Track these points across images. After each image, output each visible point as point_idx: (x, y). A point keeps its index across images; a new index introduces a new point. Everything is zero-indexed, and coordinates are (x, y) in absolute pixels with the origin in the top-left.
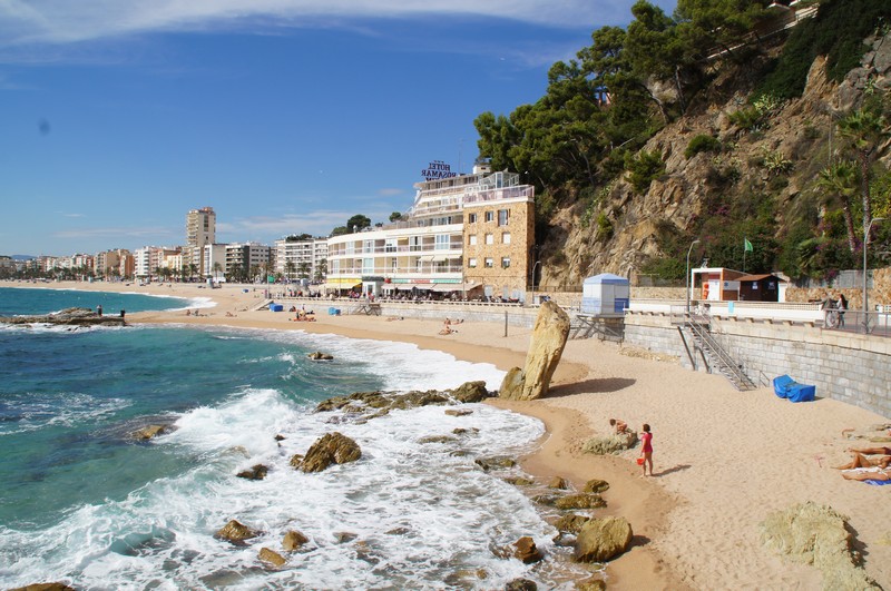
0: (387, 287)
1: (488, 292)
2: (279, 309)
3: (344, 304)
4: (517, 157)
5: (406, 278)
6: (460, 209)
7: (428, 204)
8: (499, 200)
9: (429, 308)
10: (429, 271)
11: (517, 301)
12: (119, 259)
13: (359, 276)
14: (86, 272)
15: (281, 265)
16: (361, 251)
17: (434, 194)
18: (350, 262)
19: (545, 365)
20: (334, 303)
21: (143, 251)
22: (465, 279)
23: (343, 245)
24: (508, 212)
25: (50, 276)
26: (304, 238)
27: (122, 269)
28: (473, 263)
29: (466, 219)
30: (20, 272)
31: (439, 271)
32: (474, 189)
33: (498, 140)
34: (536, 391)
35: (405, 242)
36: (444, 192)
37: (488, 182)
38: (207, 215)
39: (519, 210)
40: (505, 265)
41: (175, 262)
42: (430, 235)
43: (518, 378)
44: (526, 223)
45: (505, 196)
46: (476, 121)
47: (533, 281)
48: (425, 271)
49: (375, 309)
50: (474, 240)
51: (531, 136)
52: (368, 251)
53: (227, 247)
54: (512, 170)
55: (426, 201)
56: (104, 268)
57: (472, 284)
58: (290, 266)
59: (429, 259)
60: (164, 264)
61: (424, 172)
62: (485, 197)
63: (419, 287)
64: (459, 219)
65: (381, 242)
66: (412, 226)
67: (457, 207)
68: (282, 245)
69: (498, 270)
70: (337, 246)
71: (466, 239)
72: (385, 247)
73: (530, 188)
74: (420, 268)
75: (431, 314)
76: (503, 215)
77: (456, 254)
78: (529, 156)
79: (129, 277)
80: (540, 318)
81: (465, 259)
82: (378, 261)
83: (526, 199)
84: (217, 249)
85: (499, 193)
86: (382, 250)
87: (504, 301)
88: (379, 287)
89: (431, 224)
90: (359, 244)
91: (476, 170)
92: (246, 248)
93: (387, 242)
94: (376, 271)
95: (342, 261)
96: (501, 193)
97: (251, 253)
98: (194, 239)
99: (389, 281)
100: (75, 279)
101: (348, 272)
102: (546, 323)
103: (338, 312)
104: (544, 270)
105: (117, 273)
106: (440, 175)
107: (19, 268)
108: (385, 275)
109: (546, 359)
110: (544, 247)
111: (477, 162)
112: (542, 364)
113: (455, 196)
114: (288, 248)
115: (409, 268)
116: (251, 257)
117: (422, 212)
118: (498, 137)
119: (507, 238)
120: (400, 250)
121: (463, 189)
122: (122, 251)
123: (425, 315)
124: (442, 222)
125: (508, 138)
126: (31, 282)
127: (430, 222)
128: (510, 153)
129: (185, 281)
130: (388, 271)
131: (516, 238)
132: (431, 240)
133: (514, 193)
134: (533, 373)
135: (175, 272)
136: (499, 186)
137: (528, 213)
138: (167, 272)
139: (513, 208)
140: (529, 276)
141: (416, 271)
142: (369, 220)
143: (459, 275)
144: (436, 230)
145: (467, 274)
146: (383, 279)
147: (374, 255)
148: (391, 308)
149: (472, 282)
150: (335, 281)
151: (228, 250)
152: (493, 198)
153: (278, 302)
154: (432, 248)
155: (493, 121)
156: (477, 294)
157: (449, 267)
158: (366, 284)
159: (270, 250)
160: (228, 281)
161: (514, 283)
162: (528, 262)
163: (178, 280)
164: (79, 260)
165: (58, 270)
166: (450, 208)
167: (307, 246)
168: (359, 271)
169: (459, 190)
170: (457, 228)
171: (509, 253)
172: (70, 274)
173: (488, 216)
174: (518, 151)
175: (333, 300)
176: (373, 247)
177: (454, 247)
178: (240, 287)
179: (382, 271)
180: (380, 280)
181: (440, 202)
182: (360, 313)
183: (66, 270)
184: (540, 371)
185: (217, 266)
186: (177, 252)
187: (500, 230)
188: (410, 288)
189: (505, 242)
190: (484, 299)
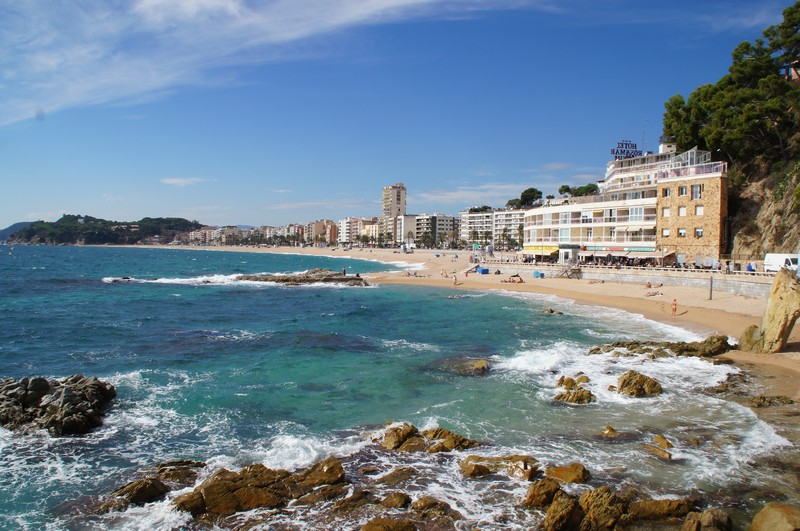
0: (583, 254)
1: (681, 259)
2: (485, 272)
3: (546, 268)
4: (710, 137)
5: (602, 246)
6: (653, 185)
7: (622, 180)
8: (692, 176)
9: (627, 273)
10: (622, 240)
12: (324, 228)
13: (556, 244)
14: (296, 239)
15: (464, 233)
16: (558, 222)
17: (627, 171)
18: (548, 232)
20: (538, 268)
21: (345, 221)
22: (659, 247)
23: (541, 217)
24: (701, 187)
25: (270, 242)
26: (485, 209)
27: (327, 237)
28: (666, 233)
29: (660, 193)
30: (247, 239)
31: (633, 240)
32: (667, 166)
33: (687, 120)
35: (600, 214)
36: (637, 169)
37: (680, 160)
39: (712, 185)
40: (698, 235)
41: (371, 231)
42: (625, 208)
44: (719, 196)
45: (697, 173)
46: (666, 104)
48: (619, 240)
49: (576, 274)
50: (667, 213)
51: (723, 117)
52: (565, 222)
53: (417, 218)
54: (702, 146)
55: (613, 177)
56: (313, 236)
57: (666, 252)
58: (475, 234)
59: (624, 229)
60: (363, 232)
61: (613, 151)
62: (678, 173)
63: (614, 254)
64: (653, 193)
65: (578, 214)
66: (607, 200)
67: (649, 183)
68: (466, 216)
69: (691, 239)
70: (534, 217)
71: (659, 211)
72: (581, 218)
73: (721, 164)
74: (615, 237)
75: (630, 278)
76: (697, 190)
77: (650, 225)
78: (721, 135)
79: (333, 243)
80: (779, 283)
81: (659, 229)
82: (575, 231)
83: (719, 174)
84: (409, 219)
85: (692, 169)
86: (578, 221)
87: (697, 267)
88: (574, 254)
89: (625, 198)
90: (556, 216)
91: (662, 149)
92: (434, 219)
93: (583, 214)
94: (572, 240)
95: (539, 230)
96: (694, 170)
97: (438, 223)
99: (585, 249)
101: (545, 240)
102: (785, 287)
103: (543, 276)
104: (736, 240)
105: (323, 240)
107: (245, 236)
108: (581, 244)
110: (738, 218)
111: (662, 141)
113: (648, 173)
114: (471, 218)
115: (603, 237)
116: (438, 227)
117: (616, 187)
118: (687, 117)
119: (700, 211)
120: (595, 221)
121: (655, 166)
122: (328, 222)
123: (625, 279)
124: (636, 196)
125: (697, 119)
127: (624, 197)
128: (701, 133)
129: (381, 247)
130: (584, 240)
131: (709, 212)
132: (627, 212)
133: (709, 169)
135: (372, 239)
136: (692, 163)
137: (722, 187)
138: (365, 239)
139: (706, 183)
140: (722, 245)
141: (610, 240)
143: (653, 244)
144: (630, 203)
145: (660, 242)
146: (579, 247)
147: (569, 226)
148: (590, 272)
149: (665, 250)
150: (531, 248)
151: (418, 220)
152: (686, 174)
153: (484, 266)
154: (626, 219)
155: (684, 103)
156: (670, 261)
157: (643, 236)
158: (562, 251)
160: (419, 247)
161: (706, 251)
162: (721, 232)
163: (375, 246)
164: (292, 229)
165: (276, 237)
166: (643, 183)
167: (487, 217)
168: (555, 240)
169: (651, 167)
170: (651, 202)
171: (703, 224)
172: (284, 241)
173: (681, 191)
174: (710, 131)
175: (537, 265)
176: (570, 219)
177: (648, 219)
178: (431, 252)
179: (578, 240)
180: (576, 248)
181: (633, 178)
182: (562, 277)
185: (410, 235)
186: (373, 222)
187: (693, 203)
188: (605, 255)
189: (698, 214)
190: (677, 265)
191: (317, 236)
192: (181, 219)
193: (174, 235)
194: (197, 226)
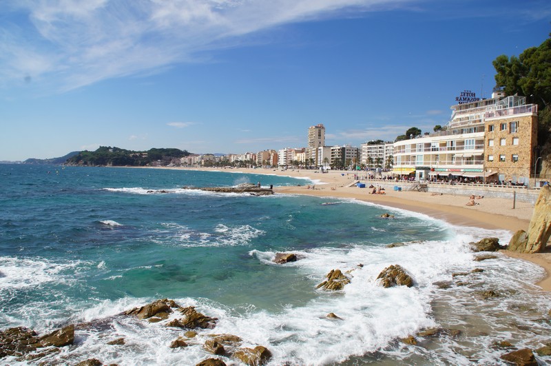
0: (432, 174)
1: (501, 178)
2: (363, 186)
3: (403, 184)
4: (525, 85)
5: (445, 168)
6: (483, 122)
7: (460, 119)
8: (511, 115)
9: (459, 188)
10: (460, 164)
11: (522, 185)
12: (270, 155)
13: (413, 166)
14: (252, 163)
15: (364, 159)
16: (415, 151)
17: (464, 112)
18: (408, 157)
19: (544, 229)
20: (397, 184)
21: (283, 151)
22: (485, 169)
23: (404, 146)
24: (517, 123)
25: (232, 165)
26: (379, 142)
27: (271, 161)
28: (491, 158)
29: (487, 129)
30: (218, 163)
31: (467, 163)
32: (492, 109)
33: (511, 74)
34: (536, 248)
35: (445, 145)
36: (471, 111)
37: (503, 103)
38: (320, 129)
39: (525, 122)
40: (514, 160)
41: (301, 157)
42: (461, 140)
43: (522, 238)
44: (530, 130)
45: (515, 113)
46: (494, 62)
47: (535, 171)
48: (457, 164)
49: (424, 188)
50: (492, 143)
51: (536, 70)
52: (420, 150)
53: (332, 148)
54: (521, 94)
55: (459, 117)
56: (262, 161)
57: (490, 172)
58: (370, 160)
59: (460, 155)
60: (295, 158)
61: (457, 99)
62: (500, 113)
63: (453, 174)
64: (481, 129)
65: (429, 145)
66: (449, 134)
67: (480, 121)
68: (365, 147)
69: (509, 163)
70: (399, 147)
71: (486, 142)
72: (431, 148)
73: (534, 106)
74: (454, 162)
75: (461, 192)
76: (513, 126)
77: (479, 152)
78: (534, 83)
79: (275, 166)
80: (541, 197)
81: (486, 155)
82: (426, 157)
83: (531, 114)
84: (326, 149)
85: (511, 110)
86: (429, 150)
87: (513, 184)
88: (426, 173)
89: (462, 133)
90: (414, 146)
91: (493, 96)
92: (343, 149)
93: (433, 145)
94: (425, 163)
95: (403, 157)
96: (512, 111)
97: (346, 151)
98: (312, 143)
99: (433, 170)
100: (246, 167)
101: (407, 164)
102: (545, 200)
103: (400, 189)
104: (544, 164)
105: (268, 164)
106: (468, 100)
107: (217, 160)
108: (430, 166)
109: (545, 226)
110: (545, 147)
111: (495, 90)
112: (542, 229)
113: (479, 114)
114: (369, 148)
115: (447, 161)
116: (346, 155)
117: (456, 125)
118: (510, 72)
119: (516, 142)
120: (441, 150)
121: (484, 109)
122: (272, 151)
123: (457, 192)
124: (470, 131)
125: (517, 72)
126: (223, 168)
127: (462, 131)
128: (519, 82)
129: (307, 168)
130: (433, 163)
131: (523, 142)
132: (462, 143)
133: (522, 110)
134: (534, 235)
135: (301, 163)
136: (511, 105)
137: (532, 123)
138: (296, 163)
139: (521, 120)
140: (532, 168)
141: (452, 163)
142: (420, 131)
143: (481, 166)
144: (465, 136)
145: (486, 165)
146: (429, 169)
147: (423, 153)
148: (435, 187)
149: (490, 171)
150: (398, 169)
151: (332, 150)
152: (506, 114)
153: (362, 182)
154: (462, 148)
155: (507, 61)
156: (494, 179)
157: (474, 161)
158: (418, 172)
159: (357, 150)
160: (332, 169)
161: (521, 172)
162: (531, 158)
163: (303, 168)
164: (248, 156)
165: (237, 161)
166: (475, 122)
167: (380, 147)
168: (414, 163)
169: (482, 109)
170: (480, 135)
171: (518, 152)
172: (243, 164)
173: (502, 127)
174: (525, 81)
175: (397, 181)
176: (423, 148)
177: (478, 148)
178: (339, 172)
179: (429, 164)
180: (427, 169)
181: (468, 118)
182: (414, 190)
183: (241, 161)
184: (539, 233)
185: (326, 160)
186: (302, 151)
187: (511, 136)
188: (447, 174)
189: (515, 144)
190: (499, 183)
191: (264, 161)
192: (176, 149)
193: (171, 160)
194: (186, 154)
